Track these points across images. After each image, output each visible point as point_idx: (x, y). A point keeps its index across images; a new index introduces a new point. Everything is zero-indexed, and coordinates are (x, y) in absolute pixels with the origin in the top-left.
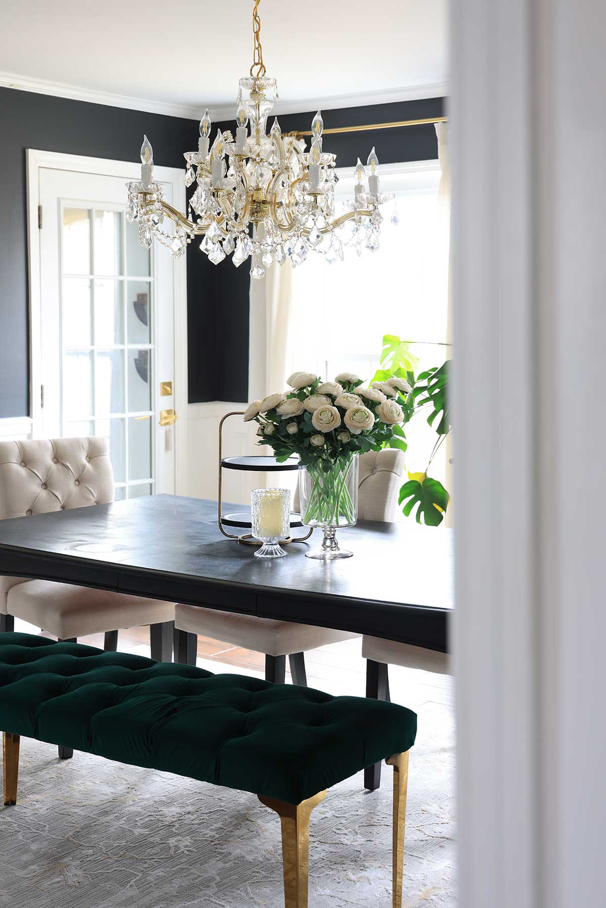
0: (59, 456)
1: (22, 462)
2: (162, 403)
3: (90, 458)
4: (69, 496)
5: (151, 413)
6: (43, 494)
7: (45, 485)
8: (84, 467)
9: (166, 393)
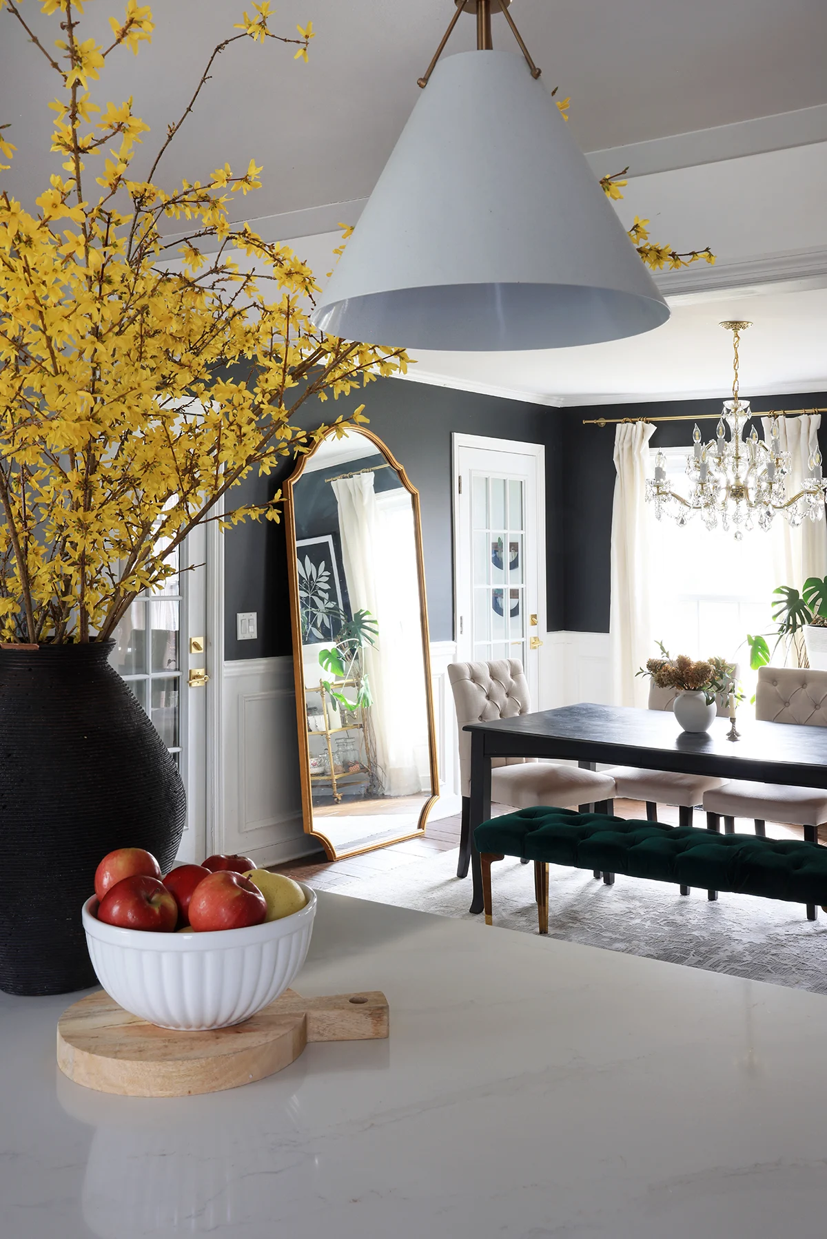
0: (494, 675)
1: (472, 679)
2: (531, 631)
3: (512, 676)
4: (505, 704)
5: (523, 640)
6: (488, 703)
7: (488, 697)
8: (511, 683)
9: (534, 624)
